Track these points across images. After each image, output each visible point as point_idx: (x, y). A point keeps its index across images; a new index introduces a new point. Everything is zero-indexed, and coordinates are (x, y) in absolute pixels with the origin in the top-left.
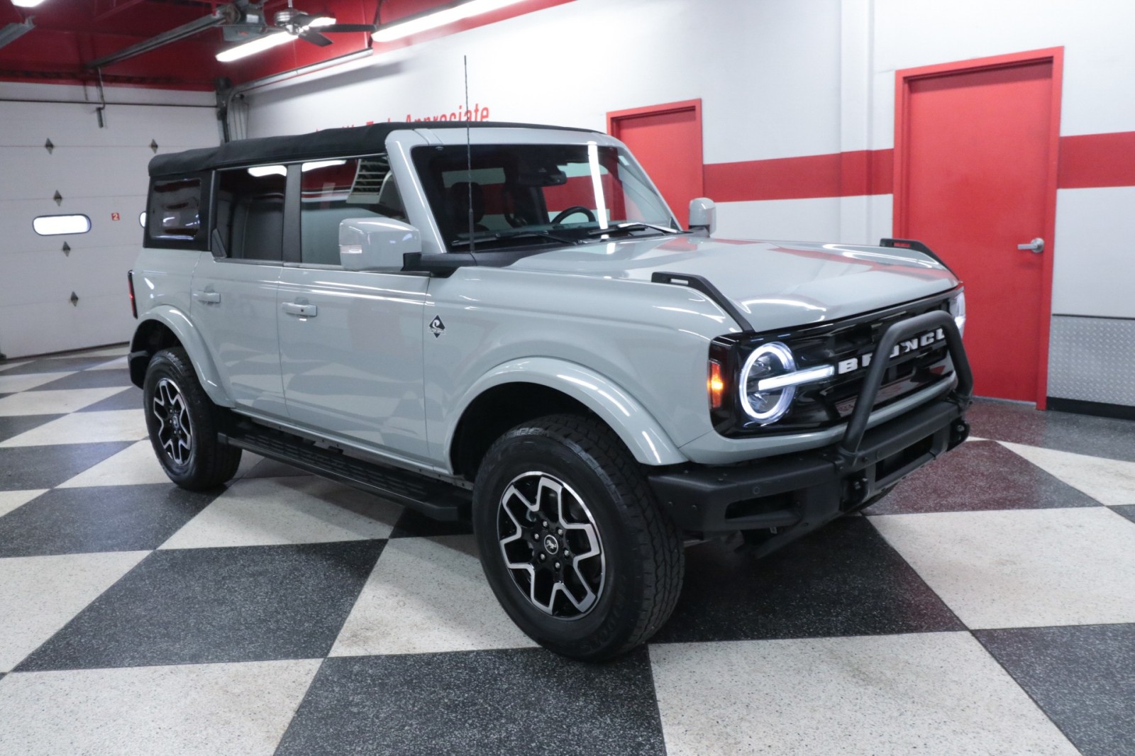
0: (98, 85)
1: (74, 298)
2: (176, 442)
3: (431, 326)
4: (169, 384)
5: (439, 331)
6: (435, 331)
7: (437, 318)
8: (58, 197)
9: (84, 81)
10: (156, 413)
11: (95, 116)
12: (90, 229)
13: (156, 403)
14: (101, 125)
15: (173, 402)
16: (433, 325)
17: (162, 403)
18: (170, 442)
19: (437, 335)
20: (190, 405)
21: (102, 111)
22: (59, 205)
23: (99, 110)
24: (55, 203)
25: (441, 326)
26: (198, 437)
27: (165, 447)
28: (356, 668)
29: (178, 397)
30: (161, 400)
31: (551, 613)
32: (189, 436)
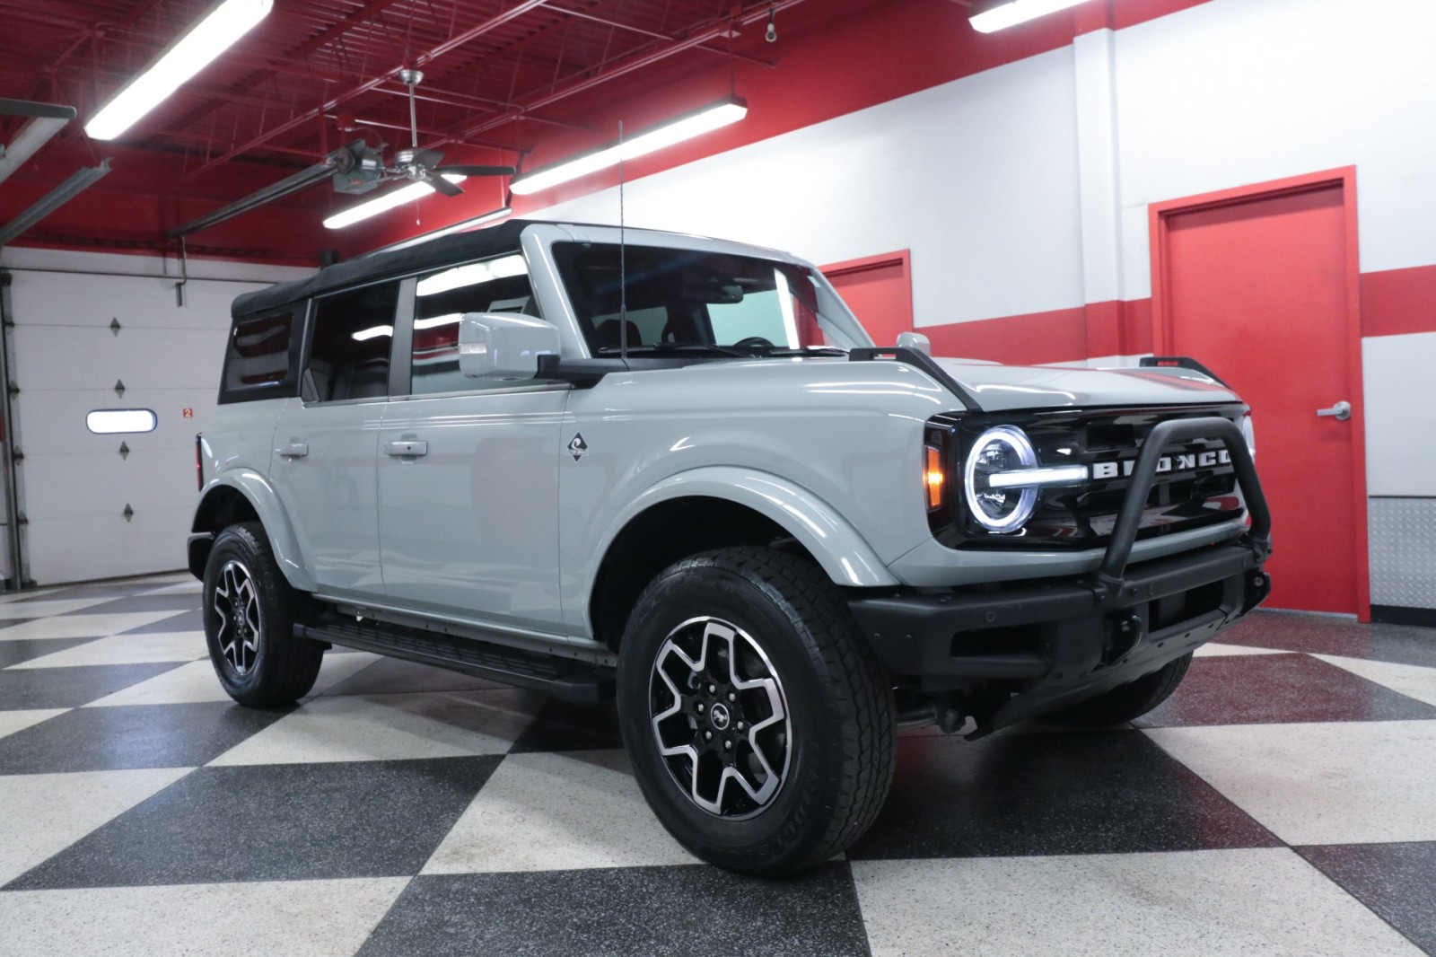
0: (180, 256)
1: (128, 512)
2: (239, 644)
3: (570, 447)
4: (237, 568)
5: (580, 451)
6: (574, 452)
7: (578, 436)
8: (120, 388)
9: (164, 252)
10: (217, 608)
11: (174, 293)
12: (155, 428)
13: (219, 594)
14: (180, 303)
15: (239, 591)
16: (573, 446)
17: (226, 594)
18: (232, 645)
19: (577, 457)
20: (261, 592)
21: (183, 287)
22: (120, 397)
23: (179, 286)
24: (115, 395)
25: (583, 446)
26: (267, 634)
27: (225, 652)
28: (456, 886)
29: (246, 582)
30: (224, 589)
31: (719, 813)
32: (256, 633)
